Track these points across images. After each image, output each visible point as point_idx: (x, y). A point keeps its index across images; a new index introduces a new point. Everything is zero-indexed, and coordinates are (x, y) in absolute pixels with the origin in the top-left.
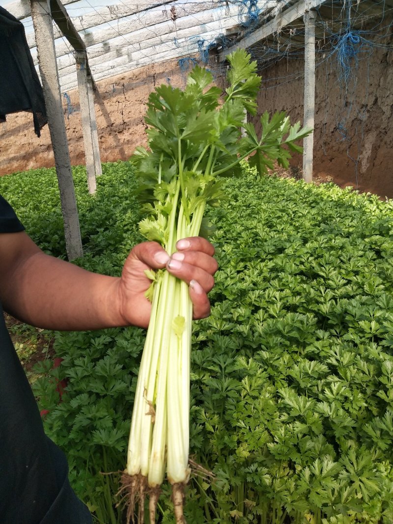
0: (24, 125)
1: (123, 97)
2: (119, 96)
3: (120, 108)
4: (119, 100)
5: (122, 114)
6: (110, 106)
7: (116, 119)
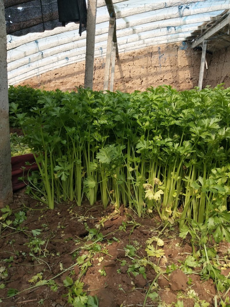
0: (77, 72)
1: (132, 63)
2: (130, 62)
3: (129, 69)
4: (130, 64)
5: (130, 72)
6: (124, 67)
7: (126, 74)
